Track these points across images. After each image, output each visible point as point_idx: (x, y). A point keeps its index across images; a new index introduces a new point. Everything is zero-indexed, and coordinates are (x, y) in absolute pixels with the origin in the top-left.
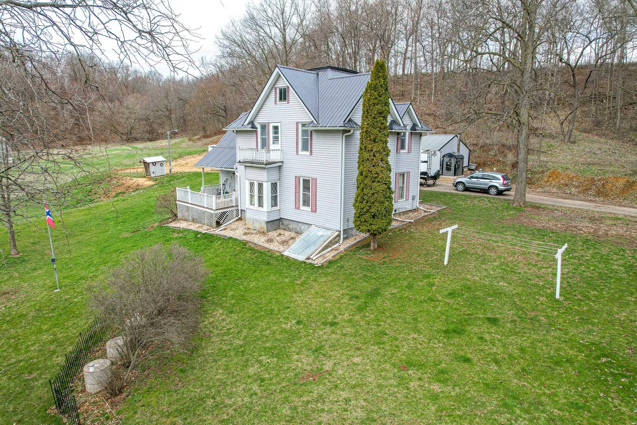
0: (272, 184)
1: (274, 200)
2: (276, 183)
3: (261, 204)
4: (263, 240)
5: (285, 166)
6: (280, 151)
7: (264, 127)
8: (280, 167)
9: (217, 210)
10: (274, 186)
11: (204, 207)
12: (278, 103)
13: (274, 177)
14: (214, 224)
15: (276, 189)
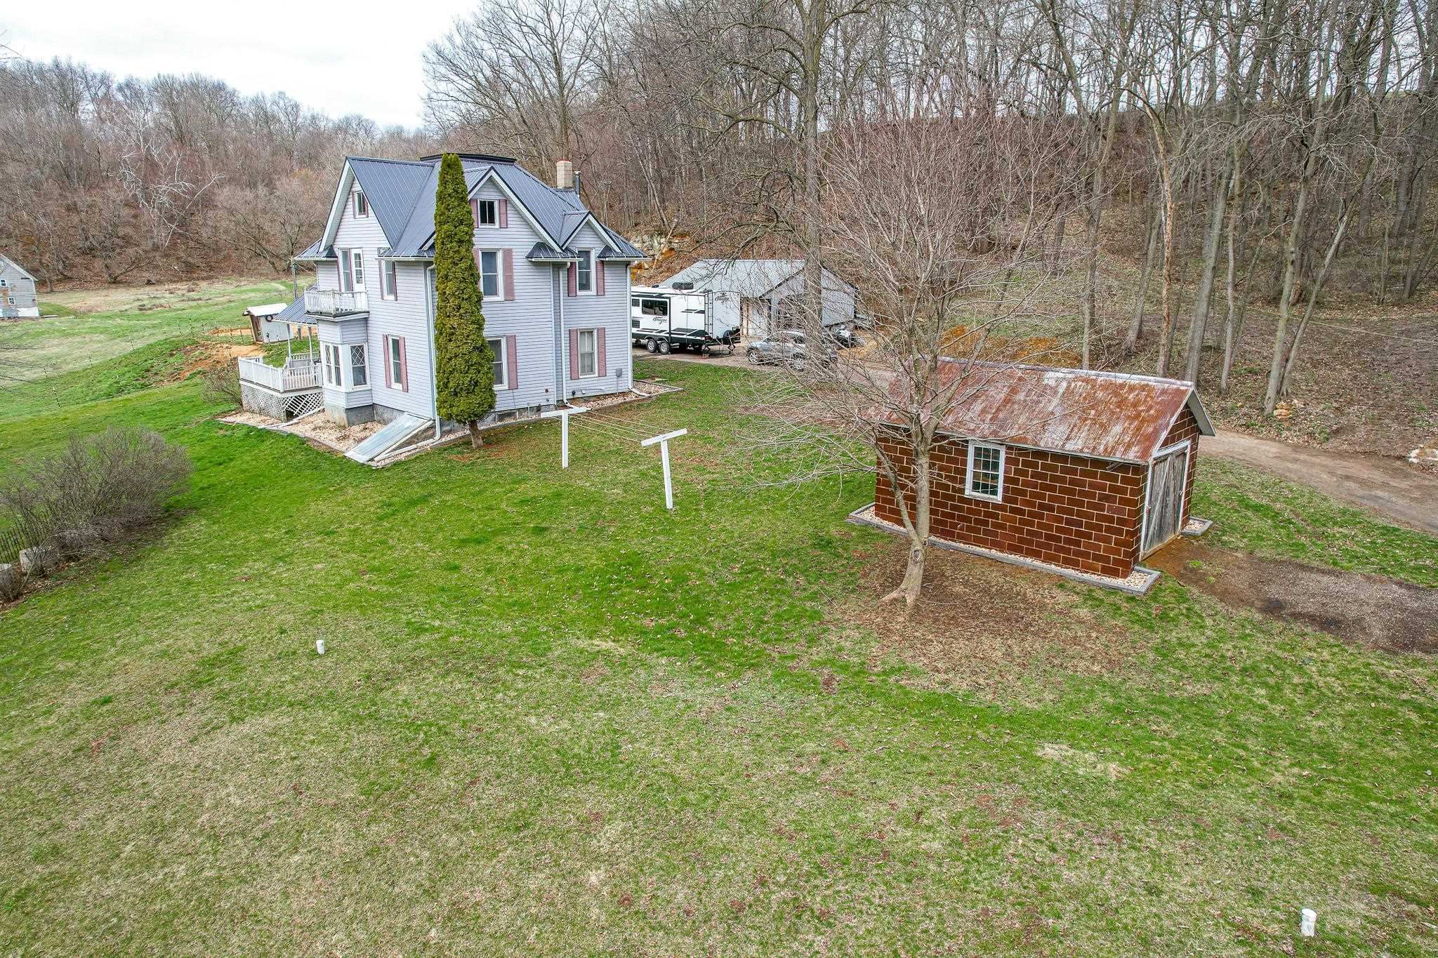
0: (353, 348)
1: (360, 375)
2: (361, 347)
3: (339, 383)
4: (333, 437)
5: (372, 318)
6: (363, 295)
7: (346, 254)
8: (366, 319)
9: (285, 392)
10: (358, 352)
11: (269, 388)
12: (357, 216)
13: (356, 336)
14: (283, 415)
15: (362, 355)
